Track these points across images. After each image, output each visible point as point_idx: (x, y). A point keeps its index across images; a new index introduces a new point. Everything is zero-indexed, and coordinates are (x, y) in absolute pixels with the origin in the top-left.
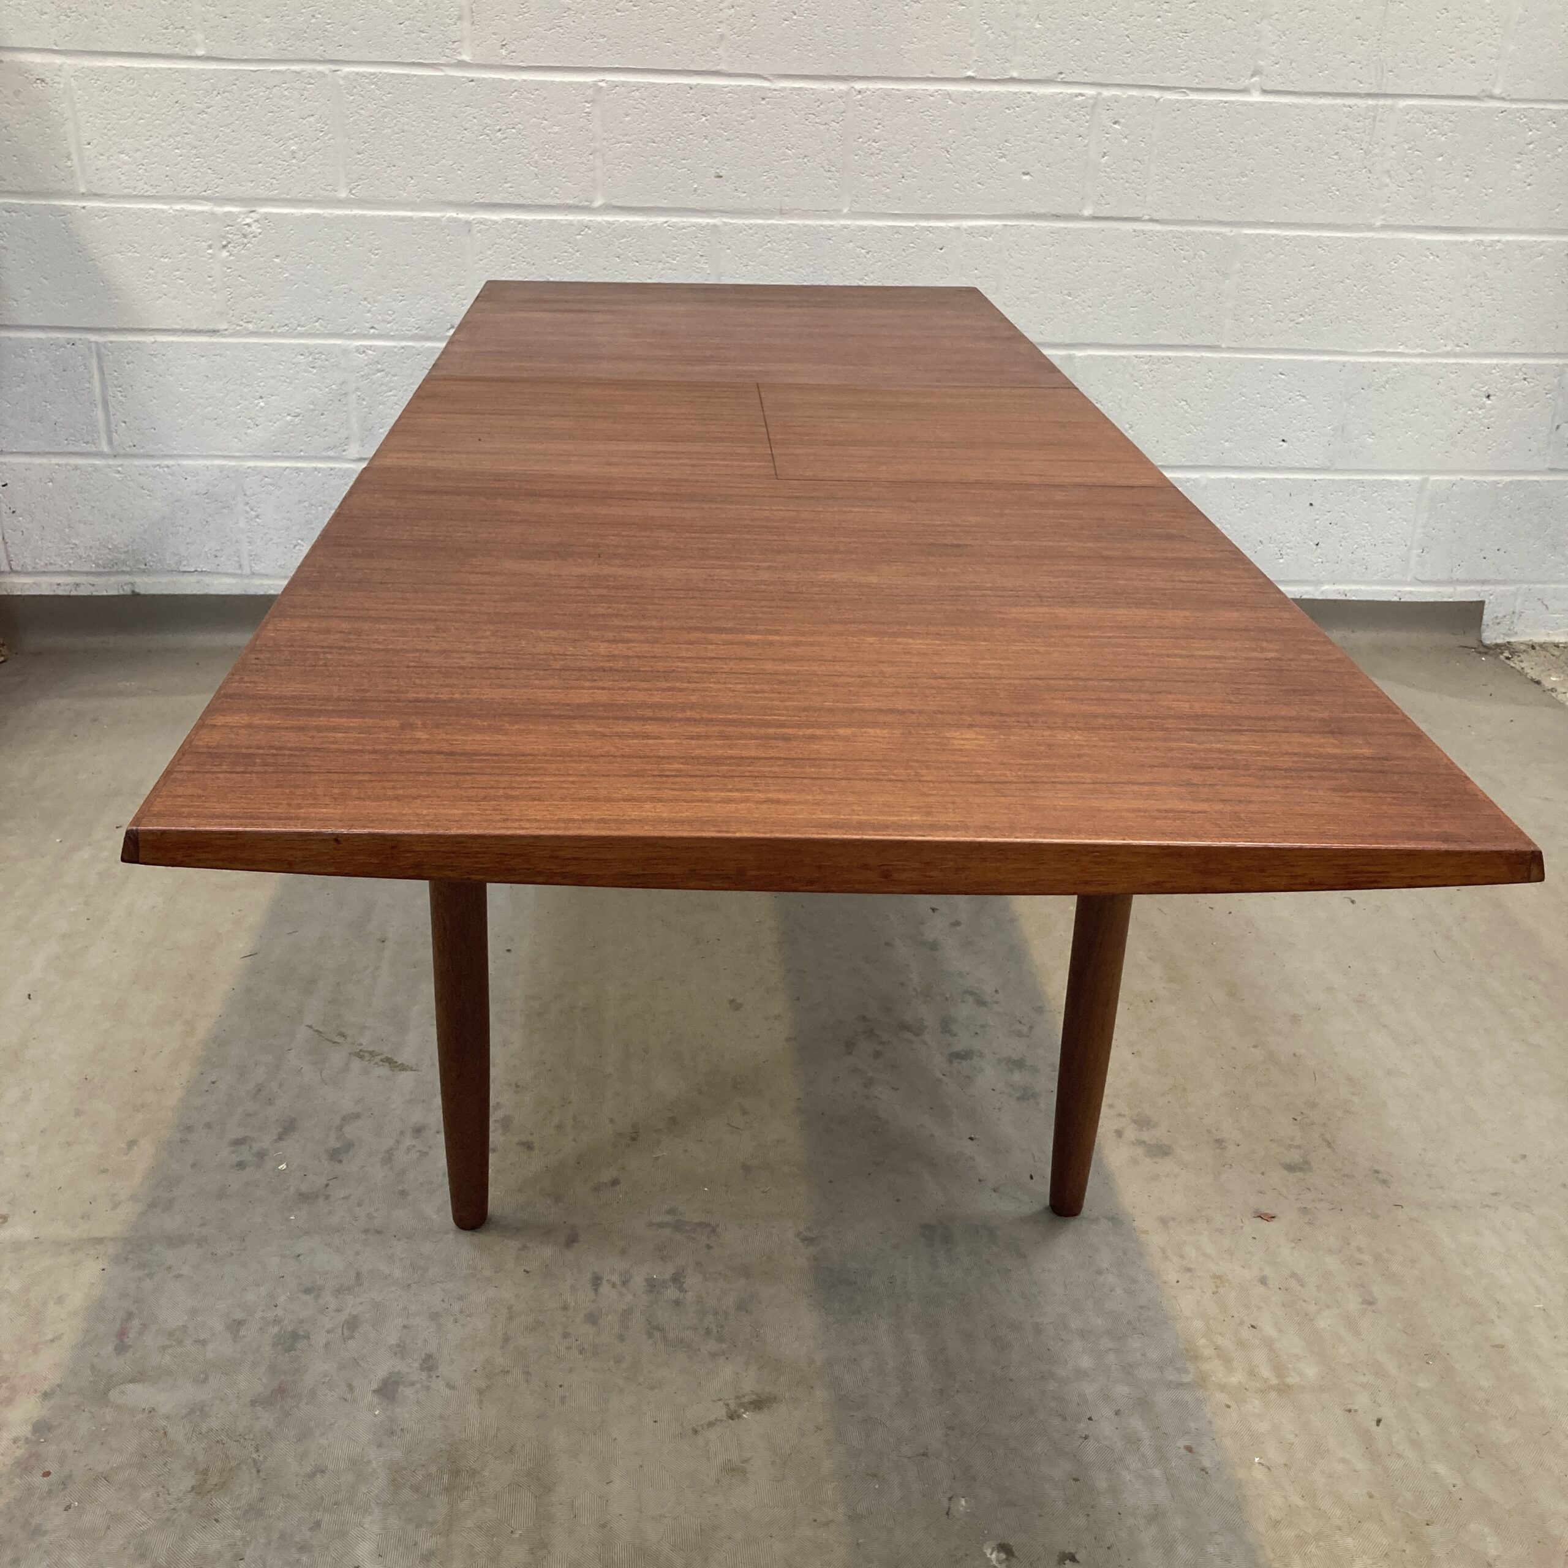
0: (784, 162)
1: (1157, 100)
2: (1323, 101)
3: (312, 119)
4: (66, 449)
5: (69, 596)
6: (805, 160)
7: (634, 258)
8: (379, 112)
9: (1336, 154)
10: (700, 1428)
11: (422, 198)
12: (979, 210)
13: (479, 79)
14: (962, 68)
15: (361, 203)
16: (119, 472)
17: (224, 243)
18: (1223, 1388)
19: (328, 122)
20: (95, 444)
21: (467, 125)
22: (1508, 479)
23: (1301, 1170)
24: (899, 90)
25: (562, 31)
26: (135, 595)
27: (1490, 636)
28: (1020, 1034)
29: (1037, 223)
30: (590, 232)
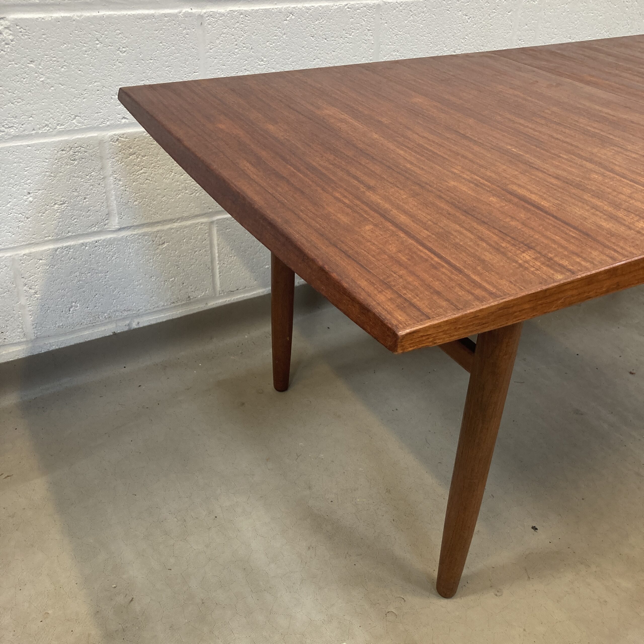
30: (293, 17)
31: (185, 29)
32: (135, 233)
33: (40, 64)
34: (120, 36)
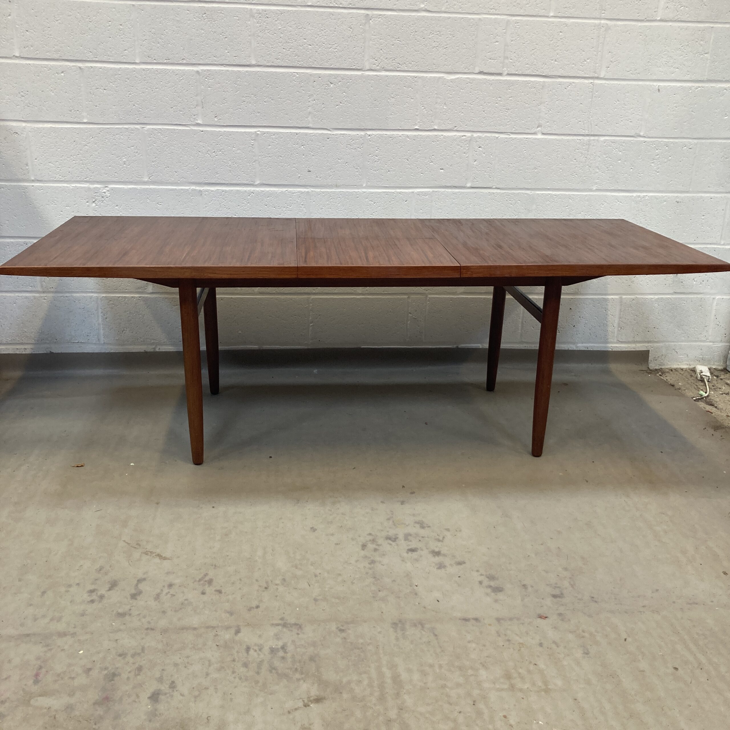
0: (337, 165)
1: (497, 138)
2: (568, 138)
3: (132, 148)
4: (22, 290)
5: (22, 354)
6: (347, 164)
7: (273, 206)
8: (162, 145)
9: (575, 159)
10: (291, 711)
11: (180, 181)
12: (422, 185)
13: (205, 131)
14: (413, 125)
15: (154, 183)
16: (45, 299)
17: (94, 200)
18: (521, 690)
19: (140, 149)
20: (35, 287)
21: (200, 150)
22: (656, 297)
23: (560, 597)
24: (386, 134)
25: (241, 110)
26: (52, 353)
27: (653, 365)
28: (439, 540)
29: (447, 190)
30: (254, 195)
31: (192, 196)
32: (160, 296)
33: (120, 207)
34: (159, 197)
